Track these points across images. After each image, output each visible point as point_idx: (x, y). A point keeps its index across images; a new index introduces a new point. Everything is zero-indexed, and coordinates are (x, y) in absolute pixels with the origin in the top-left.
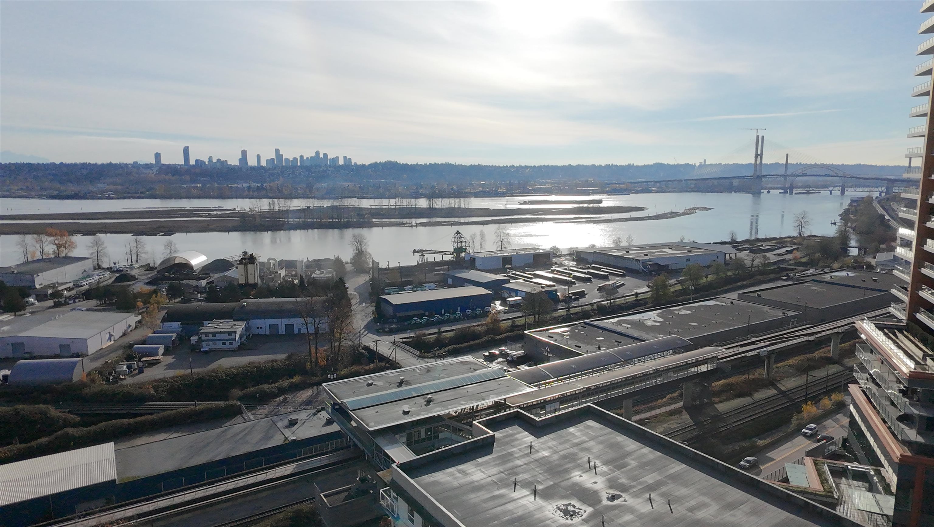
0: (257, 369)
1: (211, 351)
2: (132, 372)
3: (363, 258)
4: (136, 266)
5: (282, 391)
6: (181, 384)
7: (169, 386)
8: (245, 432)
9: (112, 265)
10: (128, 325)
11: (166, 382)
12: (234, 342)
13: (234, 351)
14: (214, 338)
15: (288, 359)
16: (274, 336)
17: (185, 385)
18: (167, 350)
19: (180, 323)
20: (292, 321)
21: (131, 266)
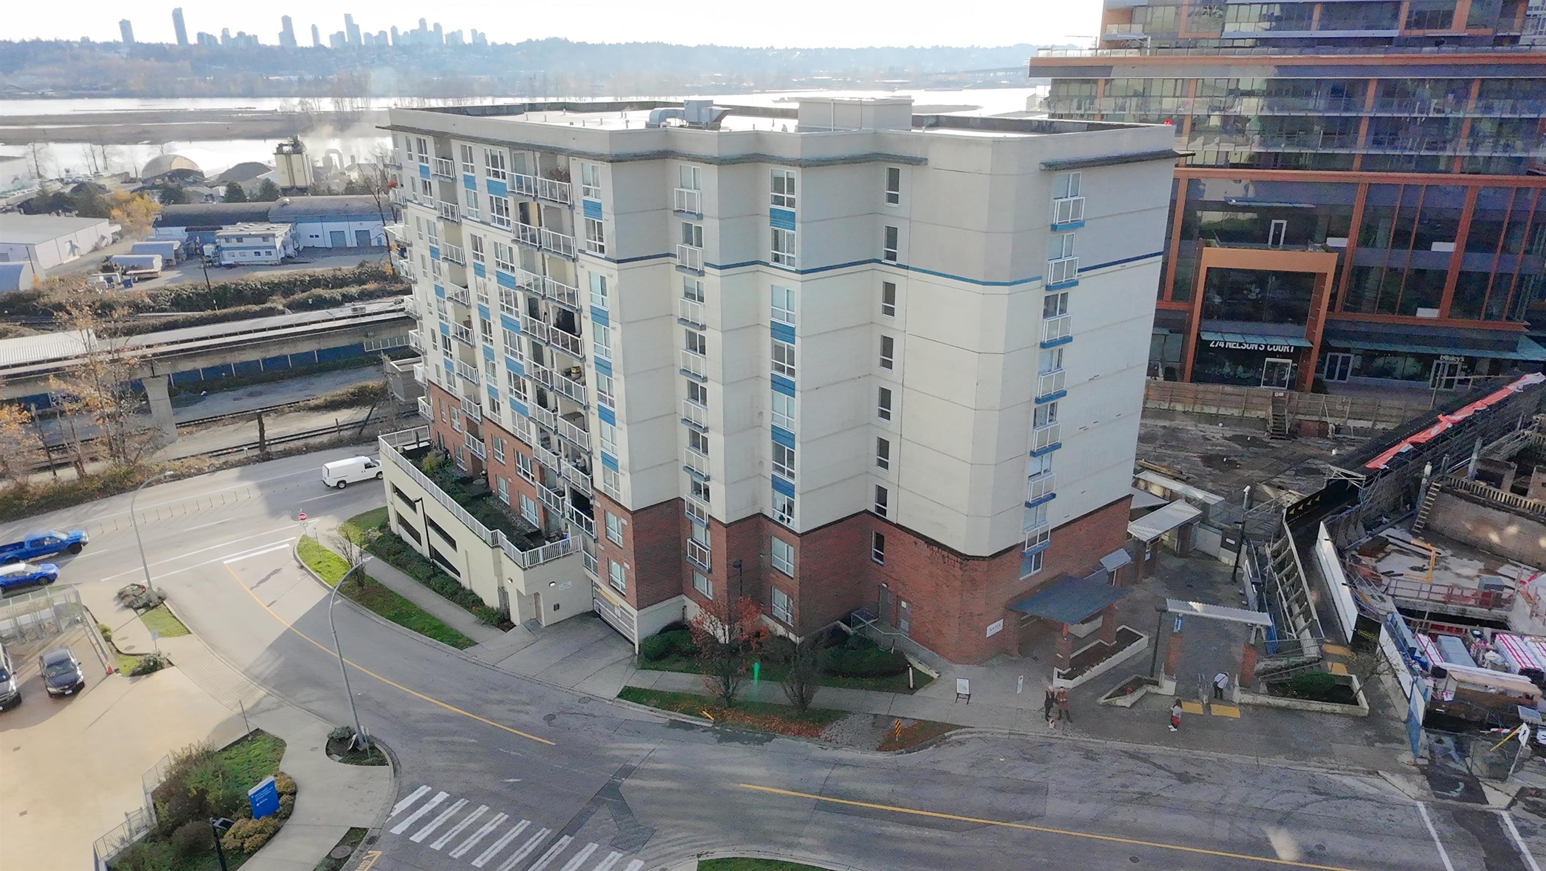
1: (237, 265)
2: (113, 286)
4: (106, 174)
5: (348, 298)
6: (193, 293)
7: (173, 295)
10: (99, 237)
11: (169, 292)
13: (276, 265)
14: (240, 245)
15: (358, 268)
16: (338, 249)
17: (198, 295)
18: (168, 265)
19: (184, 228)
20: (366, 225)
21: (97, 174)
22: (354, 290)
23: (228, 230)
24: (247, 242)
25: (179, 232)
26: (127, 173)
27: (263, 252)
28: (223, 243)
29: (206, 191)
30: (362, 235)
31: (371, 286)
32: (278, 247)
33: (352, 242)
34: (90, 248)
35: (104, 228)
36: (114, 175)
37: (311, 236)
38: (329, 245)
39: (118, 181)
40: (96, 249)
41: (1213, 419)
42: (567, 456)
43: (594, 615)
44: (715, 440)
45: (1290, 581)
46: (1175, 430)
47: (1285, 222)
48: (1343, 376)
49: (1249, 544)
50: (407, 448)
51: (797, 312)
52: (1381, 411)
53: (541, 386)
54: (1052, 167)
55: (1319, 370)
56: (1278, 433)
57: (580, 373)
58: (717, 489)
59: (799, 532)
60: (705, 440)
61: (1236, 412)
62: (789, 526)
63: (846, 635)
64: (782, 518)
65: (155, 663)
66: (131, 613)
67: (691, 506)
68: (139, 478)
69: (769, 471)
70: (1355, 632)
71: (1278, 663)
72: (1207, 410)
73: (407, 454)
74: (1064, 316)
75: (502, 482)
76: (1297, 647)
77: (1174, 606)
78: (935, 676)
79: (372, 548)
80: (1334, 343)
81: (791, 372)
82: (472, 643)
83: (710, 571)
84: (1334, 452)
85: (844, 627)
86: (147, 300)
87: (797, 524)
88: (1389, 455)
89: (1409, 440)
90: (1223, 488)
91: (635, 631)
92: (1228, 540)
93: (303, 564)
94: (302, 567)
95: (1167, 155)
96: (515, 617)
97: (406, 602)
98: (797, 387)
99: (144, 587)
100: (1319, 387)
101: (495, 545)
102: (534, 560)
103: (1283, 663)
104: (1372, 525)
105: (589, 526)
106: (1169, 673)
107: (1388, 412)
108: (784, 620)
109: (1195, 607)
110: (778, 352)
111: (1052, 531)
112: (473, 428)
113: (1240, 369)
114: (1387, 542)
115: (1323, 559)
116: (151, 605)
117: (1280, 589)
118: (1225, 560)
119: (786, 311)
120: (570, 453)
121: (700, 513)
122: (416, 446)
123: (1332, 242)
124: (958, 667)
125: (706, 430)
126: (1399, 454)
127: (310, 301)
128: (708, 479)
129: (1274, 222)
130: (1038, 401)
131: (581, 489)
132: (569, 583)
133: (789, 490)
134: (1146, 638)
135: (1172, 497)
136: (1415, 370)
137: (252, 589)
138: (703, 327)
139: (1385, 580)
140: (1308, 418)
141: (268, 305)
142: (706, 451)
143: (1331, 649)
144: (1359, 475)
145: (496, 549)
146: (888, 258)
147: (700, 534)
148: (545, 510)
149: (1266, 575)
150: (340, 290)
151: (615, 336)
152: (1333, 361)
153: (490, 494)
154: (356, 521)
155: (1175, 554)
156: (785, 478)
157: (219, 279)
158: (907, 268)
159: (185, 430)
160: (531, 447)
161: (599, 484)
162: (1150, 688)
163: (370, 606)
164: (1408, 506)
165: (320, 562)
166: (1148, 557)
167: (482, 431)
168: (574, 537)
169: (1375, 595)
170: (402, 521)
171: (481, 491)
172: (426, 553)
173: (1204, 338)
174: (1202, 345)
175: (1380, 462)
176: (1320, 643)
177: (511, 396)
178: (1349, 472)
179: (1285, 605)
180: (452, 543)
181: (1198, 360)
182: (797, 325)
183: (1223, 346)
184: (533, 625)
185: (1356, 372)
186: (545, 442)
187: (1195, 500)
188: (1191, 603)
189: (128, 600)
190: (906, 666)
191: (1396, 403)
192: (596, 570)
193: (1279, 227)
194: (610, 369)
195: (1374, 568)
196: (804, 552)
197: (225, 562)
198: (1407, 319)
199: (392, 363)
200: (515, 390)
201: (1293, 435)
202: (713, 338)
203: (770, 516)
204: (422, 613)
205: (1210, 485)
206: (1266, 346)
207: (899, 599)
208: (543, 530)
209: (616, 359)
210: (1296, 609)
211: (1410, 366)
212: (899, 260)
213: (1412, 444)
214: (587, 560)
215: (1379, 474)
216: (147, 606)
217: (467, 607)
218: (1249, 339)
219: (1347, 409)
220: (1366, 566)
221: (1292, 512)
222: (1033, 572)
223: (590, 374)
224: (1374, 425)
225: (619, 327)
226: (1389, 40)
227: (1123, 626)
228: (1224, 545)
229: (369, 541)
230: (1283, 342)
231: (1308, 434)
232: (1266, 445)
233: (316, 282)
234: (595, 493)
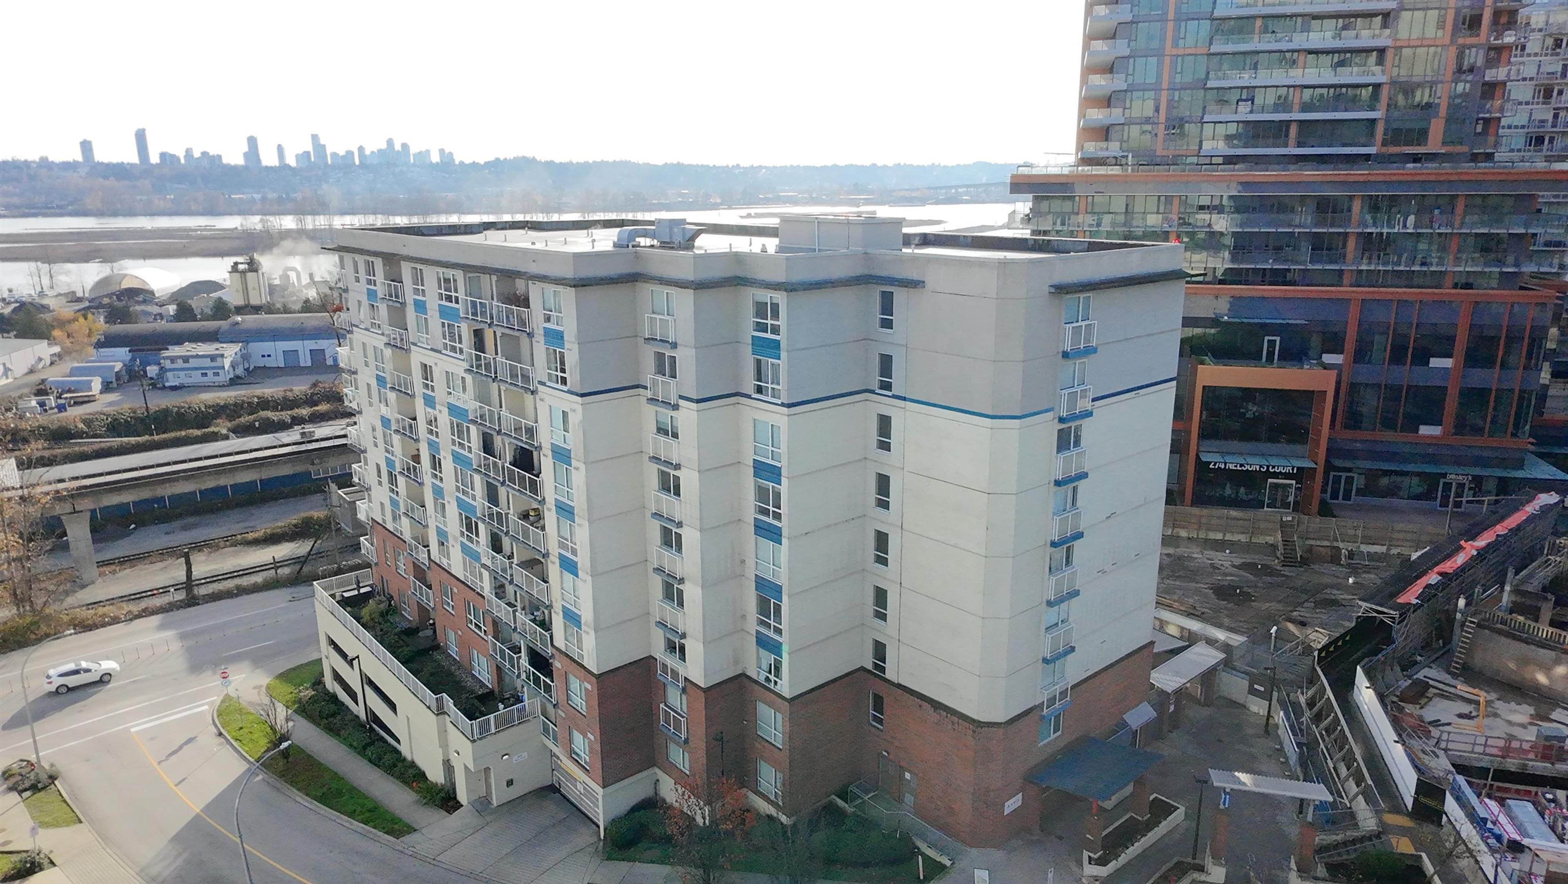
1: (183, 387)
2: (46, 411)
4: (50, 293)
6: (130, 418)
10: (37, 358)
12: (221, 373)
13: (224, 386)
14: (186, 365)
15: (311, 388)
16: (291, 368)
17: (136, 419)
18: (107, 388)
19: (128, 349)
20: (322, 344)
21: (42, 294)
22: (305, 412)
23: (175, 351)
24: (193, 363)
25: (123, 353)
26: (74, 293)
27: (210, 373)
28: (167, 364)
29: (155, 310)
30: (317, 355)
31: (323, 407)
32: (226, 367)
33: (305, 360)
34: (26, 370)
35: (43, 350)
36: (60, 295)
37: (263, 356)
38: (283, 366)
39: (64, 300)
40: (31, 371)
41: (1220, 546)
42: (523, 609)
43: (552, 789)
44: (692, 592)
45: (1332, 736)
46: (1180, 558)
47: (1278, 339)
48: (1347, 497)
49: (1279, 690)
50: (346, 595)
51: (783, 450)
52: (1396, 535)
53: (496, 531)
54: (1061, 290)
55: (1323, 491)
56: (1289, 560)
57: (539, 516)
58: (694, 648)
59: (788, 696)
60: (680, 593)
61: (1243, 538)
62: (777, 689)
63: (842, 813)
64: (768, 680)
65: (33, 863)
66: (14, 797)
67: (665, 666)
68: (44, 629)
69: (752, 626)
70: (1416, 800)
71: (1334, 837)
72: (1213, 536)
73: (345, 602)
74: (1078, 450)
75: (452, 635)
76: (1351, 816)
77: (1218, 779)
78: (948, 863)
79: (304, 709)
80: (1338, 463)
81: (778, 516)
82: (410, 829)
83: (686, 741)
84: (1351, 580)
85: (840, 802)
86: (81, 425)
87: (785, 687)
88: (1418, 588)
89: (1436, 569)
90: (1241, 624)
91: (600, 811)
92: (1256, 686)
93: (222, 730)
94: (220, 734)
95: (1176, 275)
96: (462, 796)
97: (336, 776)
98: (785, 532)
99: (32, 765)
100: (1325, 511)
101: (440, 711)
102: (484, 730)
103: (1339, 837)
104: (1408, 665)
105: (548, 689)
106: (1216, 857)
107: (1401, 536)
108: (773, 798)
109: (1242, 779)
110: (762, 494)
111: (1074, 687)
112: (420, 574)
113: (1242, 490)
114: (1427, 686)
115: (1364, 708)
116: (40, 786)
117: (1322, 745)
118: (1254, 708)
119: (770, 448)
120: (527, 604)
121: (675, 675)
122: (356, 592)
123: (1328, 358)
124: (974, 852)
125: (681, 581)
126: (1429, 586)
127: (257, 424)
128: (684, 636)
129: (1267, 338)
130: (1054, 544)
131: (539, 647)
132: (525, 754)
133: (775, 648)
134: (1182, 809)
135: (1191, 639)
136: (1420, 490)
137: (160, 763)
138: (678, 467)
139: (1435, 732)
140: (1318, 543)
141: (211, 429)
142: (681, 604)
143: (1393, 819)
144: (1392, 612)
145: (440, 717)
146: (881, 388)
147: (675, 697)
148: (498, 668)
149: (1304, 727)
150: (289, 412)
151: (579, 477)
152: (1337, 480)
153: (437, 647)
154: (285, 676)
155: (1198, 702)
156: (772, 634)
157: (159, 402)
158: (904, 399)
159: (107, 569)
160: (483, 597)
161: (559, 642)
162: (1196, 876)
163: (293, 783)
164: (1441, 641)
165: (241, 728)
166: (1172, 708)
167: (431, 576)
168: (531, 701)
169: (1428, 749)
170: (337, 677)
171: (428, 644)
172: (363, 716)
173: (1204, 459)
174: (1202, 466)
175: (1411, 596)
176: (1378, 812)
177: (462, 539)
178: (1380, 609)
179: (1331, 765)
180: (392, 706)
181: (1198, 480)
182: (783, 464)
183: (1223, 467)
184: (483, 805)
185: (1359, 492)
186: (500, 591)
187: (1216, 641)
188: (1236, 773)
189: (13, 780)
190: (915, 851)
191: (1410, 527)
192: (555, 738)
193: (1272, 343)
194: (573, 514)
195: (1421, 718)
196: (792, 719)
197: (133, 730)
198: (1410, 437)
199: (340, 492)
200: (466, 533)
201: (1305, 562)
202: (689, 479)
203: (755, 677)
204: (354, 792)
205: (1226, 621)
206: (1268, 467)
207: (902, 769)
208: (496, 690)
209: (579, 502)
210: (1344, 772)
211: (1415, 485)
212: (895, 391)
213: (1440, 574)
214: (546, 730)
215: (1412, 609)
216: (35, 788)
217: (405, 782)
218: (1250, 460)
219: (1359, 533)
220: (1411, 715)
221: (1323, 654)
222: (1053, 736)
223: (550, 518)
224: (1389, 549)
225: (582, 467)
226: (1367, 157)
227: (1155, 795)
228: (1252, 691)
229: (300, 701)
230: (1285, 463)
231: (1321, 560)
232: (1278, 574)
233: (265, 404)
234: (554, 651)
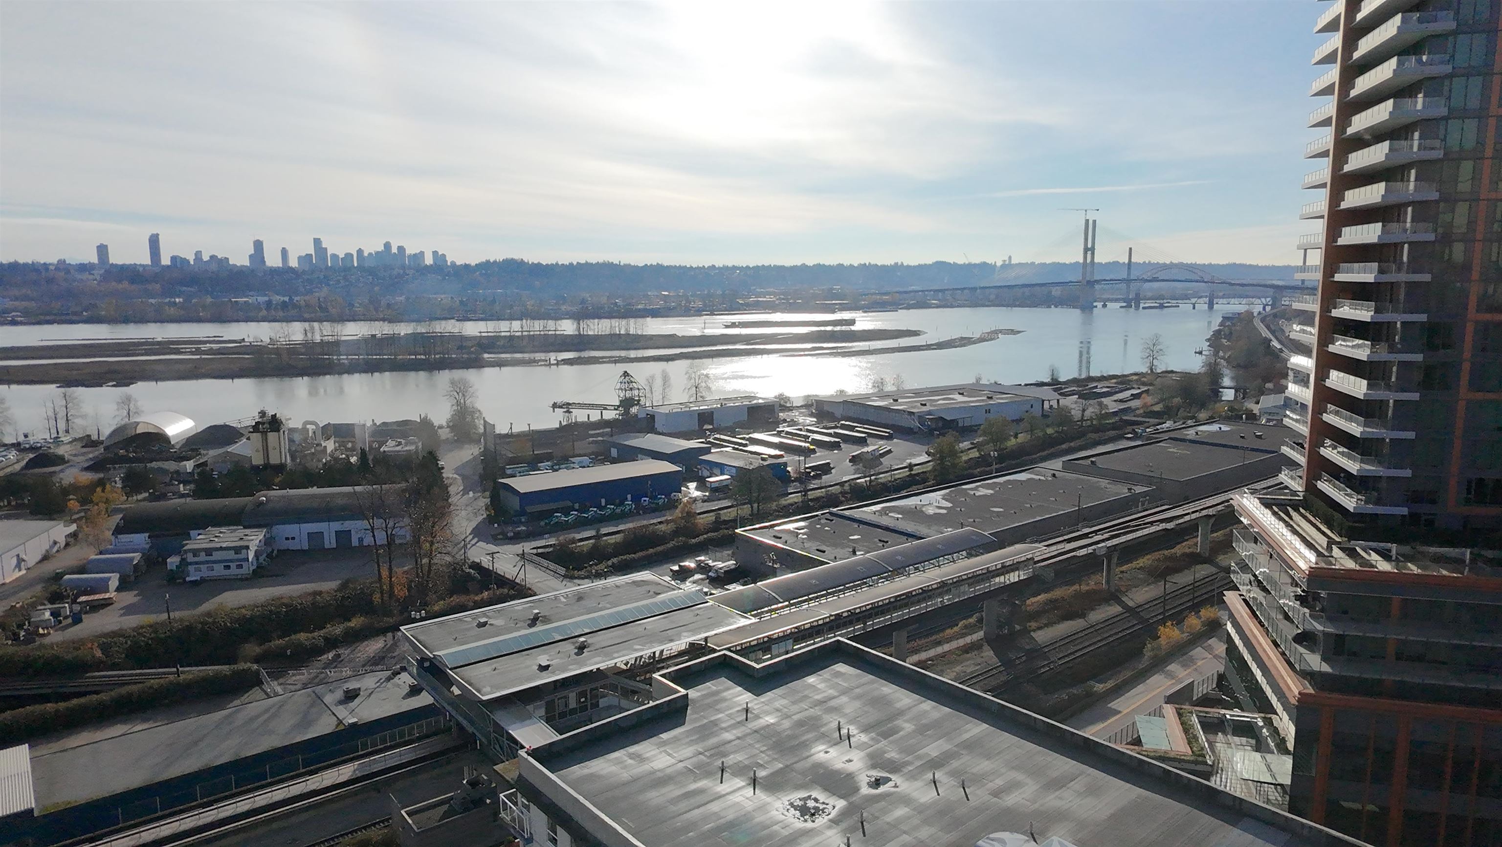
0: (286, 608)
1: (203, 581)
2: (60, 622)
3: (468, 419)
4: (66, 439)
5: (332, 643)
6: (152, 639)
7: (129, 642)
8: (266, 716)
9: (21, 439)
10: (51, 542)
11: (123, 636)
12: (244, 564)
13: (247, 579)
14: (209, 558)
15: (341, 588)
16: (316, 551)
18: (124, 586)
19: (147, 534)
20: (348, 525)
21: (57, 441)
24: (217, 556)
25: (141, 539)
26: (89, 436)
27: (233, 565)
28: (190, 558)
30: (343, 536)
32: (250, 560)
33: (330, 542)
34: (39, 558)
36: (75, 440)
37: (287, 539)
39: (79, 445)
40: (45, 558)
127: (289, 653)
150: (322, 633)
